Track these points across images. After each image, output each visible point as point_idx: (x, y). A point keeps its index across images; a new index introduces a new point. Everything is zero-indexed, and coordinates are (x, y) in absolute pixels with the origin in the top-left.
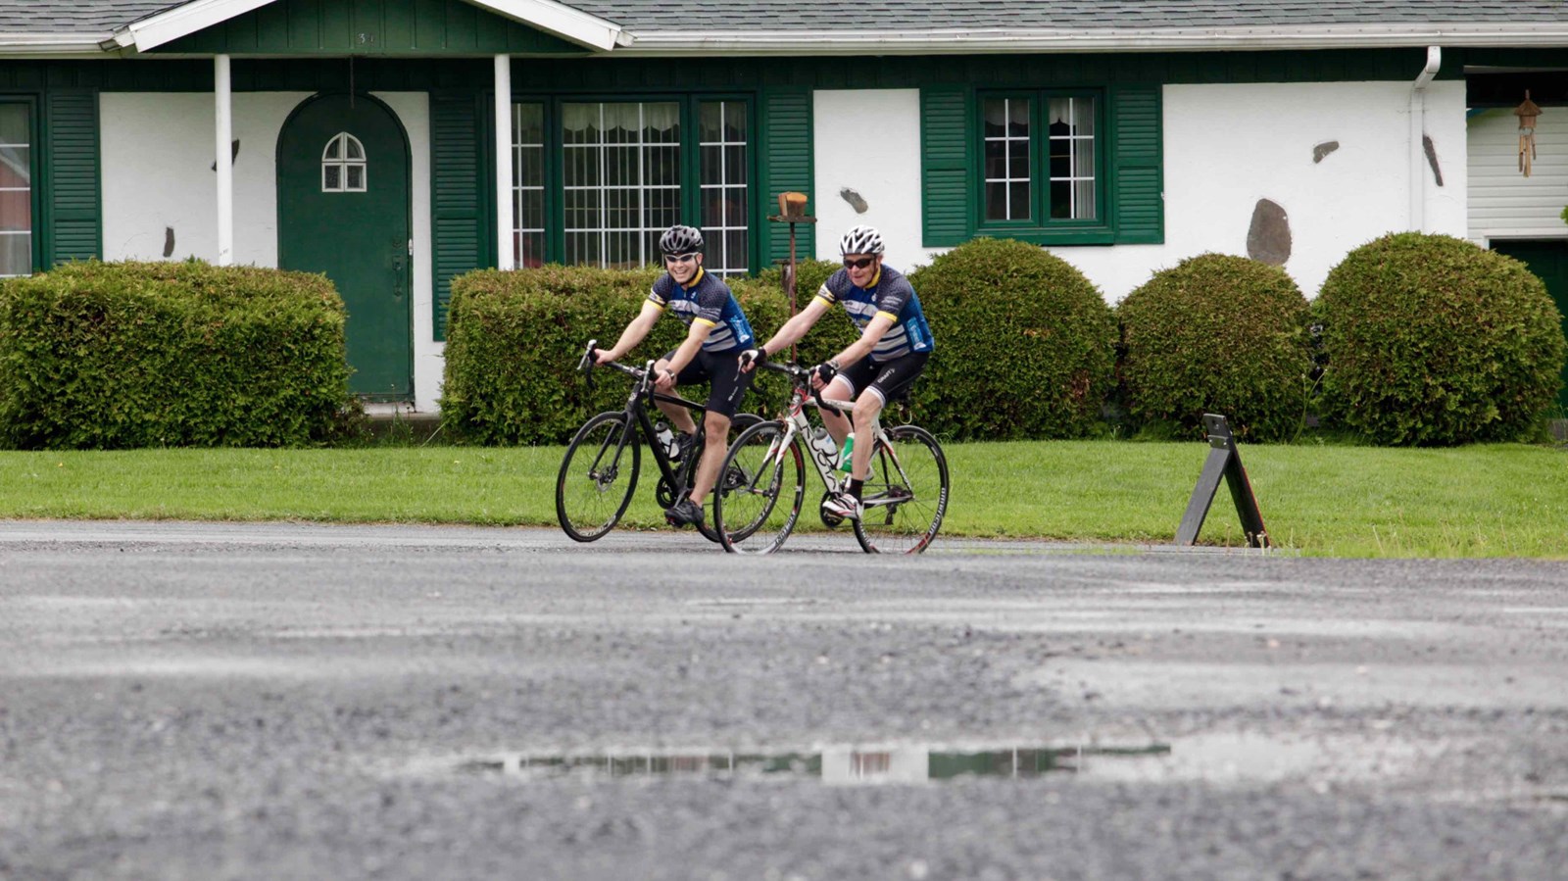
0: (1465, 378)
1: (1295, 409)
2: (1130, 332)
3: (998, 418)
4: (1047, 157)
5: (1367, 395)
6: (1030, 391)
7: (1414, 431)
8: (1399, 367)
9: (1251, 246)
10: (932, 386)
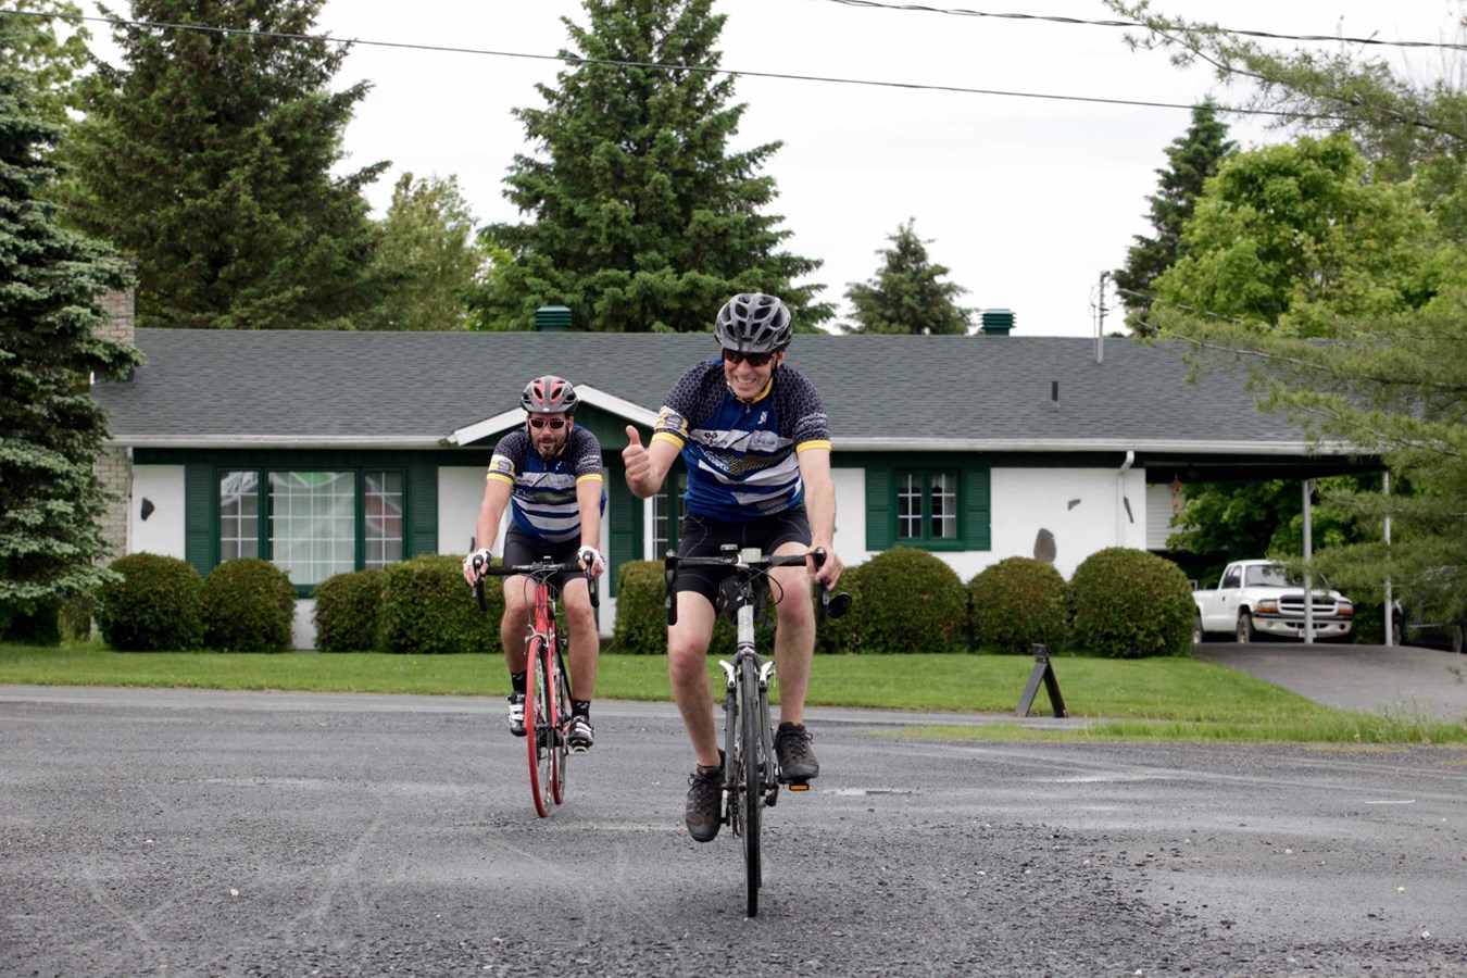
0: (1147, 623)
1: (1060, 638)
2: (975, 597)
3: (906, 642)
4: (931, 505)
5: (1097, 631)
6: (922, 628)
7: (1121, 650)
8: (1114, 617)
9: (1036, 553)
10: (871, 624)
